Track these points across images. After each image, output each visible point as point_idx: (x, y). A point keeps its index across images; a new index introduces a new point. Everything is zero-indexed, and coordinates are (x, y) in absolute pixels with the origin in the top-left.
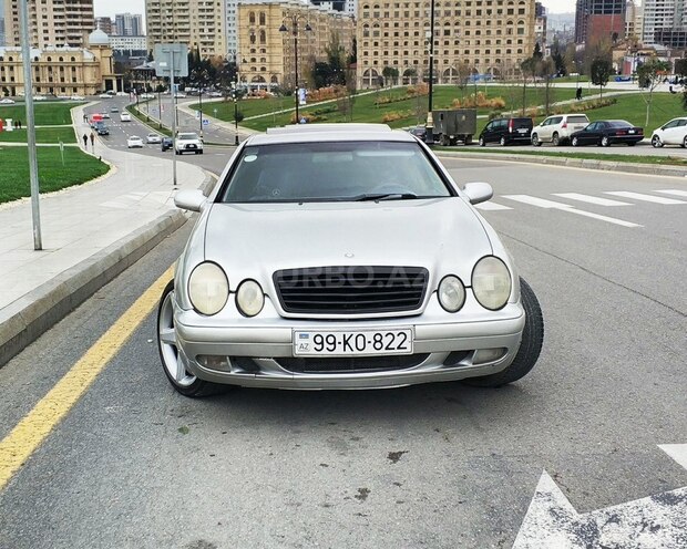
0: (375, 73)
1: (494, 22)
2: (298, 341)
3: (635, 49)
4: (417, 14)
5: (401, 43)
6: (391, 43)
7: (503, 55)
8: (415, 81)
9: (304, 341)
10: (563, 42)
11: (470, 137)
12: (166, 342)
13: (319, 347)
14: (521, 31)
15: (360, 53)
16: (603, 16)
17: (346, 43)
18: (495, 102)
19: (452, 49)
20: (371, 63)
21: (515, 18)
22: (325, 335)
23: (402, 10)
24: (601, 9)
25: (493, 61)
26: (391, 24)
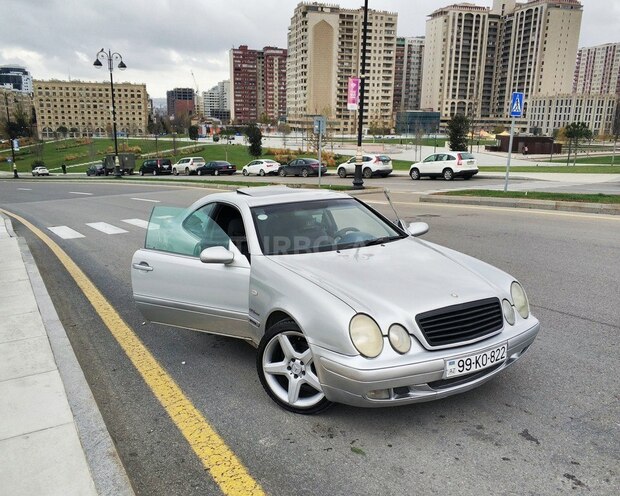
0: (50, 130)
1: (123, 101)
2: (449, 367)
3: (203, 120)
4: (75, 95)
5: (66, 111)
6: (59, 112)
7: (131, 121)
8: (78, 135)
9: (452, 367)
10: (161, 114)
11: (132, 170)
13: (461, 369)
14: (140, 107)
15: (38, 117)
16: (183, 101)
17: (27, 110)
18: (135, 148)
19: (99, 116)
20: (47, 123)
21: (136, 99)
22: (465, 360)
23: (64, 92)
24: (181, 97)
25: (125, 124)
26: (58, 100)
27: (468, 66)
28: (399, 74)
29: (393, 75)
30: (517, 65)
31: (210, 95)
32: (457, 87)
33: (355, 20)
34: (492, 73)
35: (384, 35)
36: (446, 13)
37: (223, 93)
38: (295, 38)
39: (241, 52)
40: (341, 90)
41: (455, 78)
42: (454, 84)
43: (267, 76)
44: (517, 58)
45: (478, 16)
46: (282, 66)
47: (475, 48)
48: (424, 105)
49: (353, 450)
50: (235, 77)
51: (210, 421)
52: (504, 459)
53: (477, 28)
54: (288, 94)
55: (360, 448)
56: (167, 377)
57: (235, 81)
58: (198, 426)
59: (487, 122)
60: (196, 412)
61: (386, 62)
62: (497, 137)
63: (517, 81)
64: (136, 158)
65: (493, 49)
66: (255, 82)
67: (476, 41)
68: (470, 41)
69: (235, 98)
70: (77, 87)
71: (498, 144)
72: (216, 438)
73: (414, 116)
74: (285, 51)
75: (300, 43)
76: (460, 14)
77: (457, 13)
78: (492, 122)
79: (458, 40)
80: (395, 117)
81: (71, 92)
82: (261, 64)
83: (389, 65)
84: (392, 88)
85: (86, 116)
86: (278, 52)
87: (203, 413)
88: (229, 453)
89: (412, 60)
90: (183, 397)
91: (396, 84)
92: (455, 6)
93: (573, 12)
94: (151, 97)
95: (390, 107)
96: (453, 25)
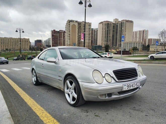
0: (4, 50)
1: (23, 43)
2: (124, 87)
3: (44, 47)
5: (8, 45)
6: (6, 45)
7: (25, 48)
8: (11, 51)
10: (33, 46)
11: (25, 59)
12: (66, 93)
13: (128, 88)
14: (28, 44)
18: (26, 54)
19: (17, 46)
20: (3, 48)
21: (27, 42)
22: (129, 85)
23: (8, 40)
24: (38, 42)
25: (23, 48)
26: (6, 42)
27: (108, 35)
28: (92, 37)
29: (91, 37)
30: (119, 35)
31: (46, 42)
32: (106, 40)
33: (81, 24)
34: (114, 37)
35: (88, 28)
36: (103, 23)
37: (49, 41)
38: (67, 28)
39: (54, 31)
40: (78, 40)
41: (105, 38)
42: (105, 39)
43: (60, 37)
44: (119, 33)
45: (110, 24)
46: (64, 35)
47: (110, 31)
48: (98, 44)
49: (95, 116)
50: (52, 37)
51: (46, 110)
52: (146, 115)
53: (110, 26)
54: (65, 41)
55: (98, 115)
56: (32, 100)
57: (52, 38)
58: (42, 112)
59: (113, 48)
60: (41, 108)
61: (89, 34)
62: (116, 51)
63: (120, 38)
64: (26, 56)
65: (114, 31)
66: (57, 38)
67: (110, 29)
68: (108, 29)
69: (52, 42)
70: (11, 39)
71: (116, 52)
72: (48, 115)
73: (96, 47)
74: (65, 31)
75: (68, 29)
76: (106, 23)
77: (105, 23)
78: (114, 48)
79: (106, 29)
80: (91, 47)
81: (10, 40)
82: (59, 34)
83: (90, 35)
84: (90, 40)
85: (13, 46)
86: (63, 31)
87: (44, 108)
88: (53, 119)
89: (95, 34)
90: (37, 104)
91: (91, 39)
92: (105, 21)
93: (131, 23)
94: (30, 42)
95: (90, 44)
96: (104, 25)
